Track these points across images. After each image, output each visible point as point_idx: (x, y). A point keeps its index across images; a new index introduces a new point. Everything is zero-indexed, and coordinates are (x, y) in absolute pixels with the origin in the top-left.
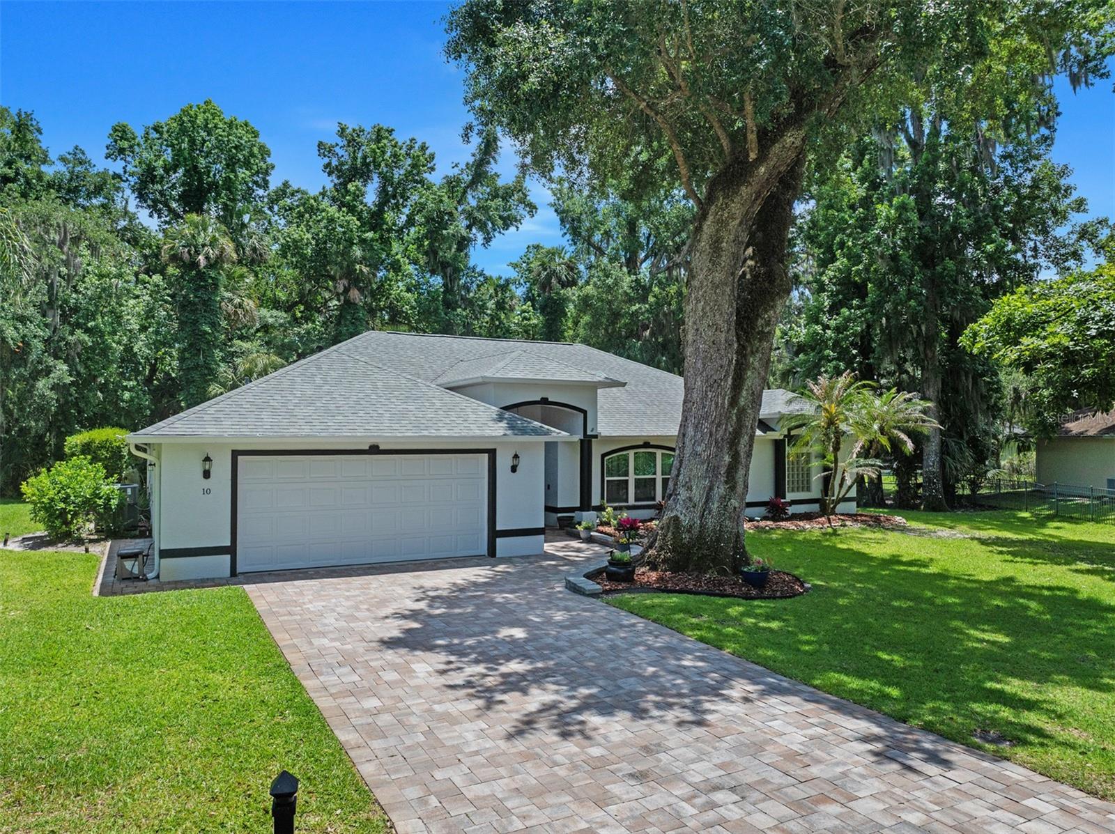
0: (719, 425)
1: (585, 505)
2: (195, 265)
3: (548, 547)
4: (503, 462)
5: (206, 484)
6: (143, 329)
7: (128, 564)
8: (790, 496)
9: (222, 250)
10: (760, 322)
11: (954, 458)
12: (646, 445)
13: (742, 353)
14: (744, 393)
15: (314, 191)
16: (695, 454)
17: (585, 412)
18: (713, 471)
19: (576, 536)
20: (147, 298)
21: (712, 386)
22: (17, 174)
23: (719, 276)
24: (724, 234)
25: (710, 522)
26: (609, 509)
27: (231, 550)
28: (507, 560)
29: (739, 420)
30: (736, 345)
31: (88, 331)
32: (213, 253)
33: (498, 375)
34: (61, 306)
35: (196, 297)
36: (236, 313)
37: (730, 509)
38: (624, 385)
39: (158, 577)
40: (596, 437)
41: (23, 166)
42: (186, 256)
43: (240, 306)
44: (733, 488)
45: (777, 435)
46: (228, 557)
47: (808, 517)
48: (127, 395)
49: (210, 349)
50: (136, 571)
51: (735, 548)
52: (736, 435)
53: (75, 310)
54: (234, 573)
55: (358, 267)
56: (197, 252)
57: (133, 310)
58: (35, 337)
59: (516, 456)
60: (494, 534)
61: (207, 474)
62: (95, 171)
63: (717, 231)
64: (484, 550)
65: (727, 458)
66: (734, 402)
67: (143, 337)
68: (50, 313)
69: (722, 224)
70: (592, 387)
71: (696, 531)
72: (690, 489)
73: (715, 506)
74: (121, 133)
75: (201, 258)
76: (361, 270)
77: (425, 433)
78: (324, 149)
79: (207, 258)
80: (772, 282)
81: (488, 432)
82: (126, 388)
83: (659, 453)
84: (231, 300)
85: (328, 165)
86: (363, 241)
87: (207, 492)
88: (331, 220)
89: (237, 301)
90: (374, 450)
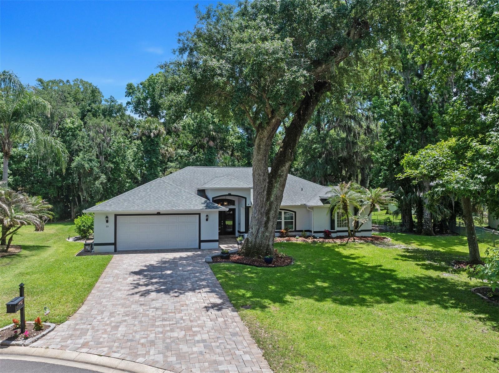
0: (262, 207)
2: (150, 136)
3: (222, 246)
5: (107, 224)
6: (133, 161)
7: (87, 247)
8: (337, 229)
9: (159, 131)
10: (280, 171)
13: (270, 183)
14: (273, 196)
16: (255, 217)
18: (259, 223)
19: (235, 243)
20: (135, 149)
21: (259, 194)
22: (92, 108)
23: (259, 157)
24: (261, 143)
25: (258, 241)
27: (115, 244)
28: (205, 250)
29: (270, 206)
30: (268, 180)
31: (113, 163)
32: (156, 132)
34: (105, 154)
36: (165, 153)
37: (265, 236)
39: (95, 251)
40: (250, 207)
41: (93, 105)
42: (147, 133)
43: (167, 150)
44: (267, 229)
46: (113, 246)
48: (128, 185)
49: (156, 167)
50: (89, 249)
51: (267, 249)
52: (269, 211)
53: (110, 155)
54: (116, 251)
55: (211, 133)
56: (151, 132)
57: (130, 154)
58: (95, 166)
60: (200, 241)
61: (107, 221)
62: (117, 104)
63: (259, 142)
64: (198, 247)
65: (265, 219)
66: (268, 199)
67: (133, 163)
68: (101, 157)
70: (248, 190)
71: (253, 243)
72: (252, 229)
73: (260, 235)
74: (130, 86)
75: (152, 134)
79: (154, 134)
80: (284, 157)
81: (196, 208)
82: (127, 182)
83: (283, 212)
84: (164, 148)
86: (214, 122)
87: (107, 227)
89: (166, 148)
90: (159, 214)
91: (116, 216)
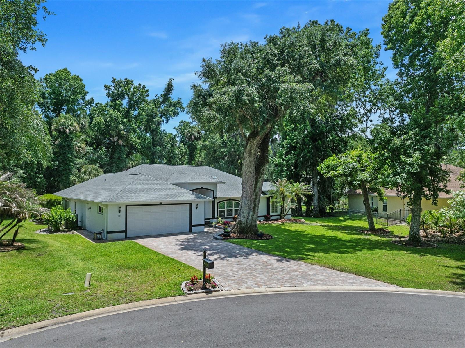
0: (251, 197)
1: (213, 217)
2: (65, 132)
3: (206, 230)
4: (194, 207)
5: (119, 214)
7: (98, 236)
8: (271, 214)
9: (75, 127)
10: (261, 170)
11: (322, 201)
12: (230, 199)
13: (257, 178)
15: (104, 103)
16: (245, 204)
17: (213, 191)
18: (249, 208)
19: (212, 227)
21: (249, 187)
23: (251, 159)
24: (252, 149)
25: (249, 221)
26: (220, 219)
27: (125, 231)
28: (195, 233)
29: (256, 195)
30: (255, 177)
32: (72, 128)
33: (190, 181)
35: (65, 144)
36: (78, 149)
37: (254, 218)
38: (224, 183)
39: (106, 239)
40: (216, 198)
42: (62, 130)
43: (80, 147)
44: (254, 213)
45: (268, 196)
46: (124, 233)
47: (276, 220)
48: (39, 180)
49: (70, 163)
51: (255, 228)
52: (255, 199)
54: (126, 237)
55: (122, 132)
56: (66, 128)
59: (197, 205)
60: (191, 226)
61: (119, 211)
64: (188, 230)
65: (253, 205)
66: (255, 191)
69: (252, 146)
70: (215, 184)
71: (245, 224)
72: (244, 213)
73: (250, 218)
75: (67, 130)
76: (123, 133)
77: (174, 199)
78: (107, 87)
79: (70, 129)
81: (190, 199)
83: (234, 202)
84: (76, 145)
85: (108, 94)
86: (123, 123)
88: (111, 115)
89: (79, 145)
90: (161, 204)
91: (127, 206)
